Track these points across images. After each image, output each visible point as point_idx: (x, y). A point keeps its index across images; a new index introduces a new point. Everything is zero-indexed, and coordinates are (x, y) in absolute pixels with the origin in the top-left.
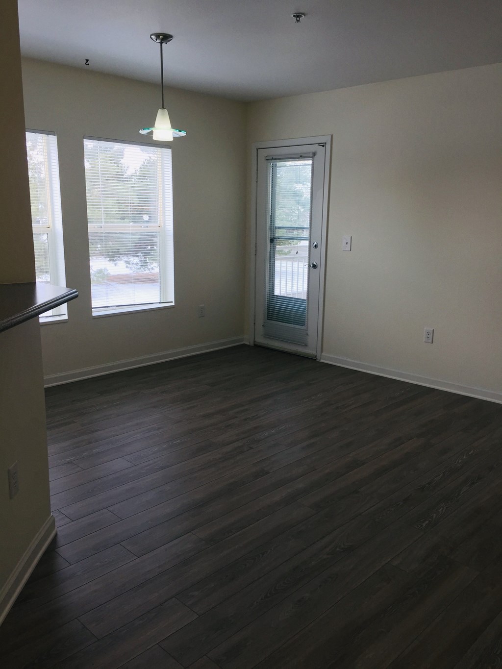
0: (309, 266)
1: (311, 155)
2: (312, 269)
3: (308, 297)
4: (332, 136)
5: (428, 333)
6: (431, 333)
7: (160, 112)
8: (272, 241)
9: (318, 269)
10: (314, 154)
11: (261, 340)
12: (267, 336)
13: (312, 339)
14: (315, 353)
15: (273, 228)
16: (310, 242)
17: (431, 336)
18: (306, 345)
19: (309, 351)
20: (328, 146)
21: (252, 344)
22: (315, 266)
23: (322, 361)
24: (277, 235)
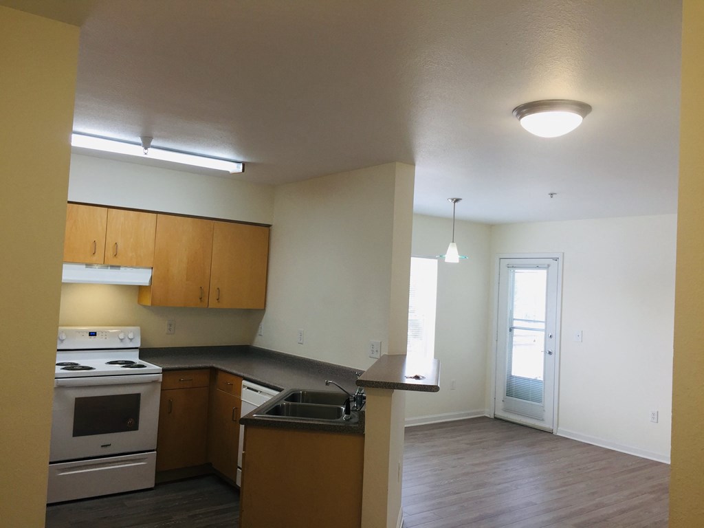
0: (545, 352)
1: (546, 266)
2: (548, 355)
3: (544, 377)
4: (563, 253)
5: (653, 414)
6: (656, 414)
7: (451, 244)
8: (511, 330)
9: (553, 355)
10: (549, 266)
11: (501, 414)
12: (506, 410)
13: (548, 415)
14: (551, 427)
15: (512, 320)
16: (546, 333)
17: (656, 417)
18: (543, 420)
19: (546, 425)
20: (560, 261)
21: (492, 417)
22: (550, 353)
23: (558, 434)
24: (514, 325)
